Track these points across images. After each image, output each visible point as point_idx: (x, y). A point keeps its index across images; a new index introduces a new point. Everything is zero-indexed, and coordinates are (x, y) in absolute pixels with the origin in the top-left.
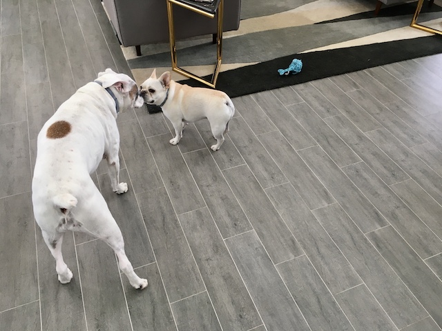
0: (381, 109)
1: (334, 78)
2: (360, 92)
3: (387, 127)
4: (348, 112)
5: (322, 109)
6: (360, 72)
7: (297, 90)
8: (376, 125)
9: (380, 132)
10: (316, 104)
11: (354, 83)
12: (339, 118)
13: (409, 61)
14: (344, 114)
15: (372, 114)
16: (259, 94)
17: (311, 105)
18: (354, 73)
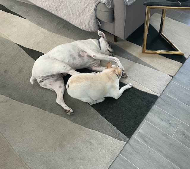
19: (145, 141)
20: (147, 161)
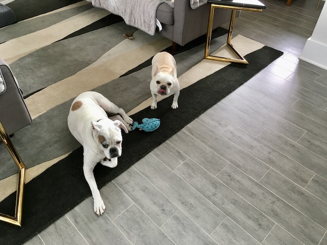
0: (215, 184)
1: (156, 150)
2: (187, 164)
3: (229, 214)
4: (184, 203)
5: (155, 209)
6: (179, 133)
7: (121, 185)
8: (218, 215)
9: (225, 226)
10: (147, 202)
11: (179, 153)
12: (177, 218)
13: (219, 104)
14: (181, 208)
15: (209, 197)
16: (77, 209)
17: (142, 207)
18: (175, 137)
19: (192, 134)
20: (191, 147)
